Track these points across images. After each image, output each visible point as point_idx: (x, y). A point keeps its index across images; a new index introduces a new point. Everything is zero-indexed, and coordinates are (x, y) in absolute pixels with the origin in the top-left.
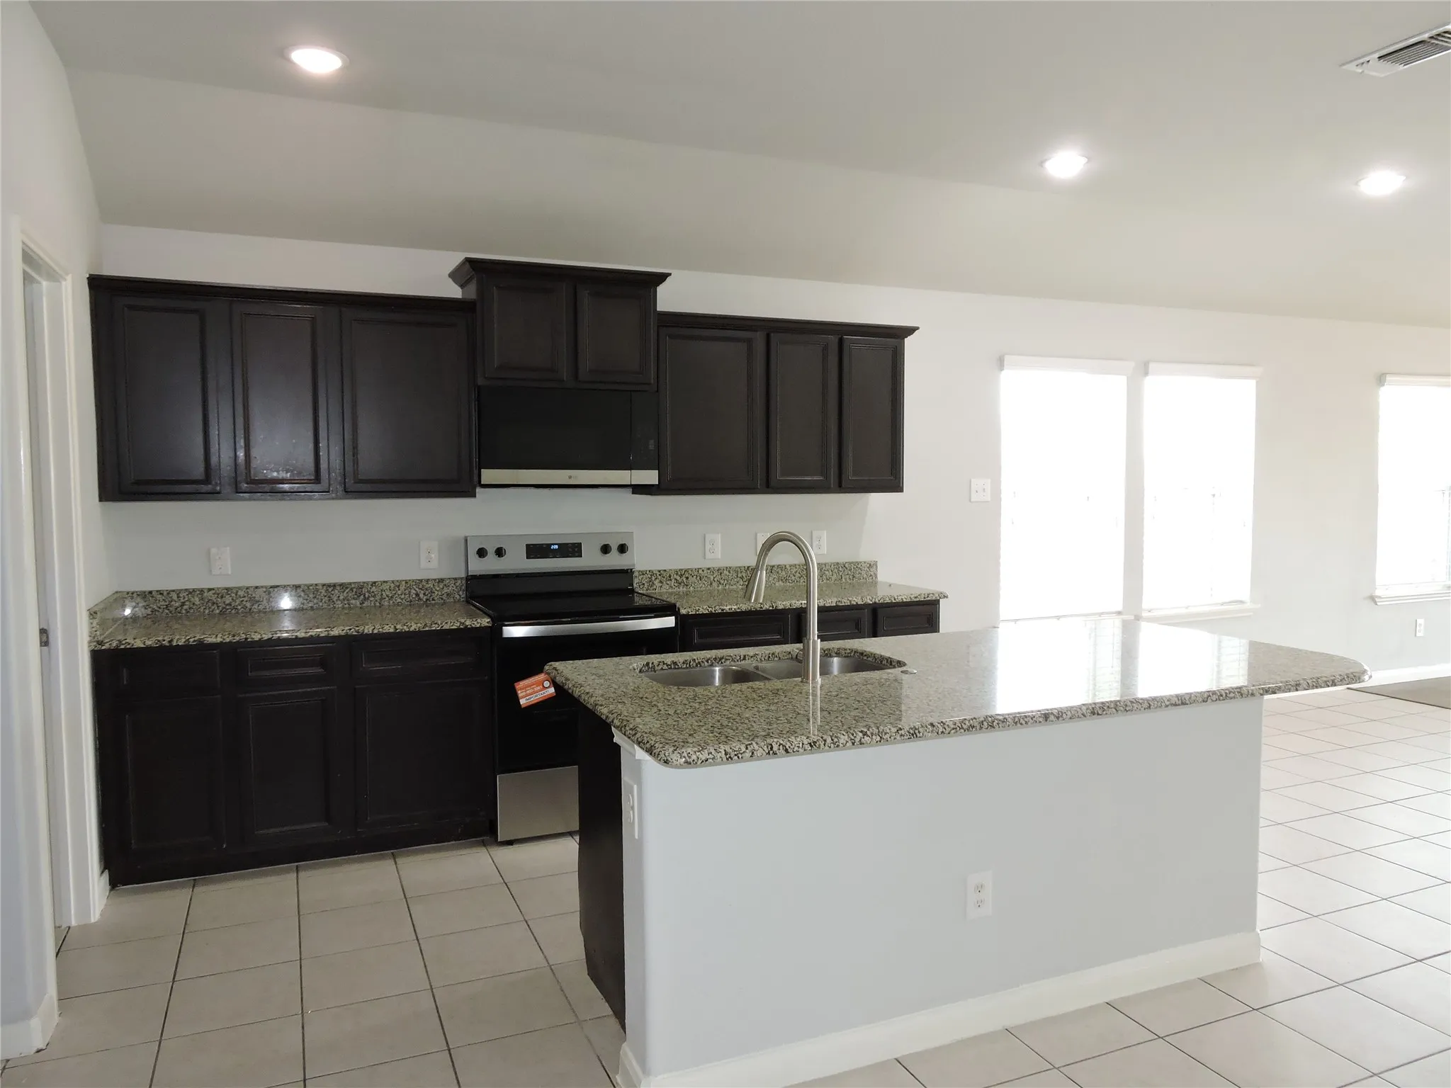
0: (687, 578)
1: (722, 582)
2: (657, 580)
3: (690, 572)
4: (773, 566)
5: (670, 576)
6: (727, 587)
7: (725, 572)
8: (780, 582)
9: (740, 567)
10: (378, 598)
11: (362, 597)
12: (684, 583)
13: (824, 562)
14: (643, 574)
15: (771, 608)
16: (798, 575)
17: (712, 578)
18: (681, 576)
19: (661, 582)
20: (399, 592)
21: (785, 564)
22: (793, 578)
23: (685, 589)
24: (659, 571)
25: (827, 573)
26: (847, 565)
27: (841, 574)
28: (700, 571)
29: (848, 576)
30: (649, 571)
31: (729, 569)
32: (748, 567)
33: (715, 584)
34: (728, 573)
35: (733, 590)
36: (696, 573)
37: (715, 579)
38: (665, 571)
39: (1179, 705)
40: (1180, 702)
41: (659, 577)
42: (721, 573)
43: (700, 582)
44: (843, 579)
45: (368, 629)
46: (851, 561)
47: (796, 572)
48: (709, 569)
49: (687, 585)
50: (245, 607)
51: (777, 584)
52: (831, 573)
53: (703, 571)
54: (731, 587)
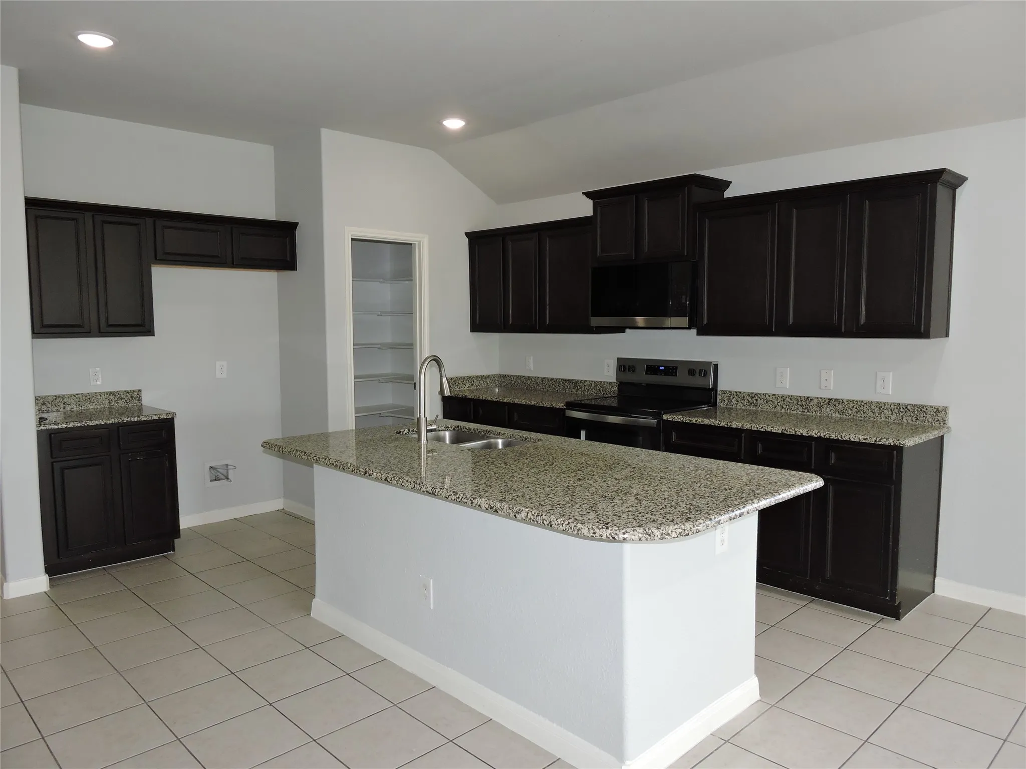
0: (757, 400)
1: (785, 407)
2: (735, 399)
3: (759, 396)
4: (831, 399)
5: (744, 397)
6: (789, 411)
7: (787, 399)
8: (837, 414)
9: (800, 397)
10: (583, 389)
11: (576, 388)
12: (754, 403)
13: (884, 401)
14: (725, 393)
15: (726, 426)
16: (855, 410)
17: (776, 402)
18: (752, 398)
19: (737, 401)
20: (592, 388)
21: (842, 398)
22: (850, 412)
23: (754, 408)
24: (736, 393)
25: (886, 411)
26: (909, 407)
27: (901, 414)
28: (767, 396)
29: (910, 418)
30: (729, 392)
31: (791, 397)
32: (808, 398)
33: (778, 408)
34: (789, 401)
35: (793, 415)
36: (764, 397)
37: (779, 404)
38: (740, 393)
39: (431, 494)
40: (432, 492)
41: (736, 397)
42: (784, 400)
43: (766, 404)
44: (904, 420)
45: (517, 401)
46: (913, 403)
47: (853, 407)
48: (774, 395)
49: (756, 406)
50: (534, 387)
51: (834, 415)
52: (890, 412)
53: (769, 396)
54: (792, 412)
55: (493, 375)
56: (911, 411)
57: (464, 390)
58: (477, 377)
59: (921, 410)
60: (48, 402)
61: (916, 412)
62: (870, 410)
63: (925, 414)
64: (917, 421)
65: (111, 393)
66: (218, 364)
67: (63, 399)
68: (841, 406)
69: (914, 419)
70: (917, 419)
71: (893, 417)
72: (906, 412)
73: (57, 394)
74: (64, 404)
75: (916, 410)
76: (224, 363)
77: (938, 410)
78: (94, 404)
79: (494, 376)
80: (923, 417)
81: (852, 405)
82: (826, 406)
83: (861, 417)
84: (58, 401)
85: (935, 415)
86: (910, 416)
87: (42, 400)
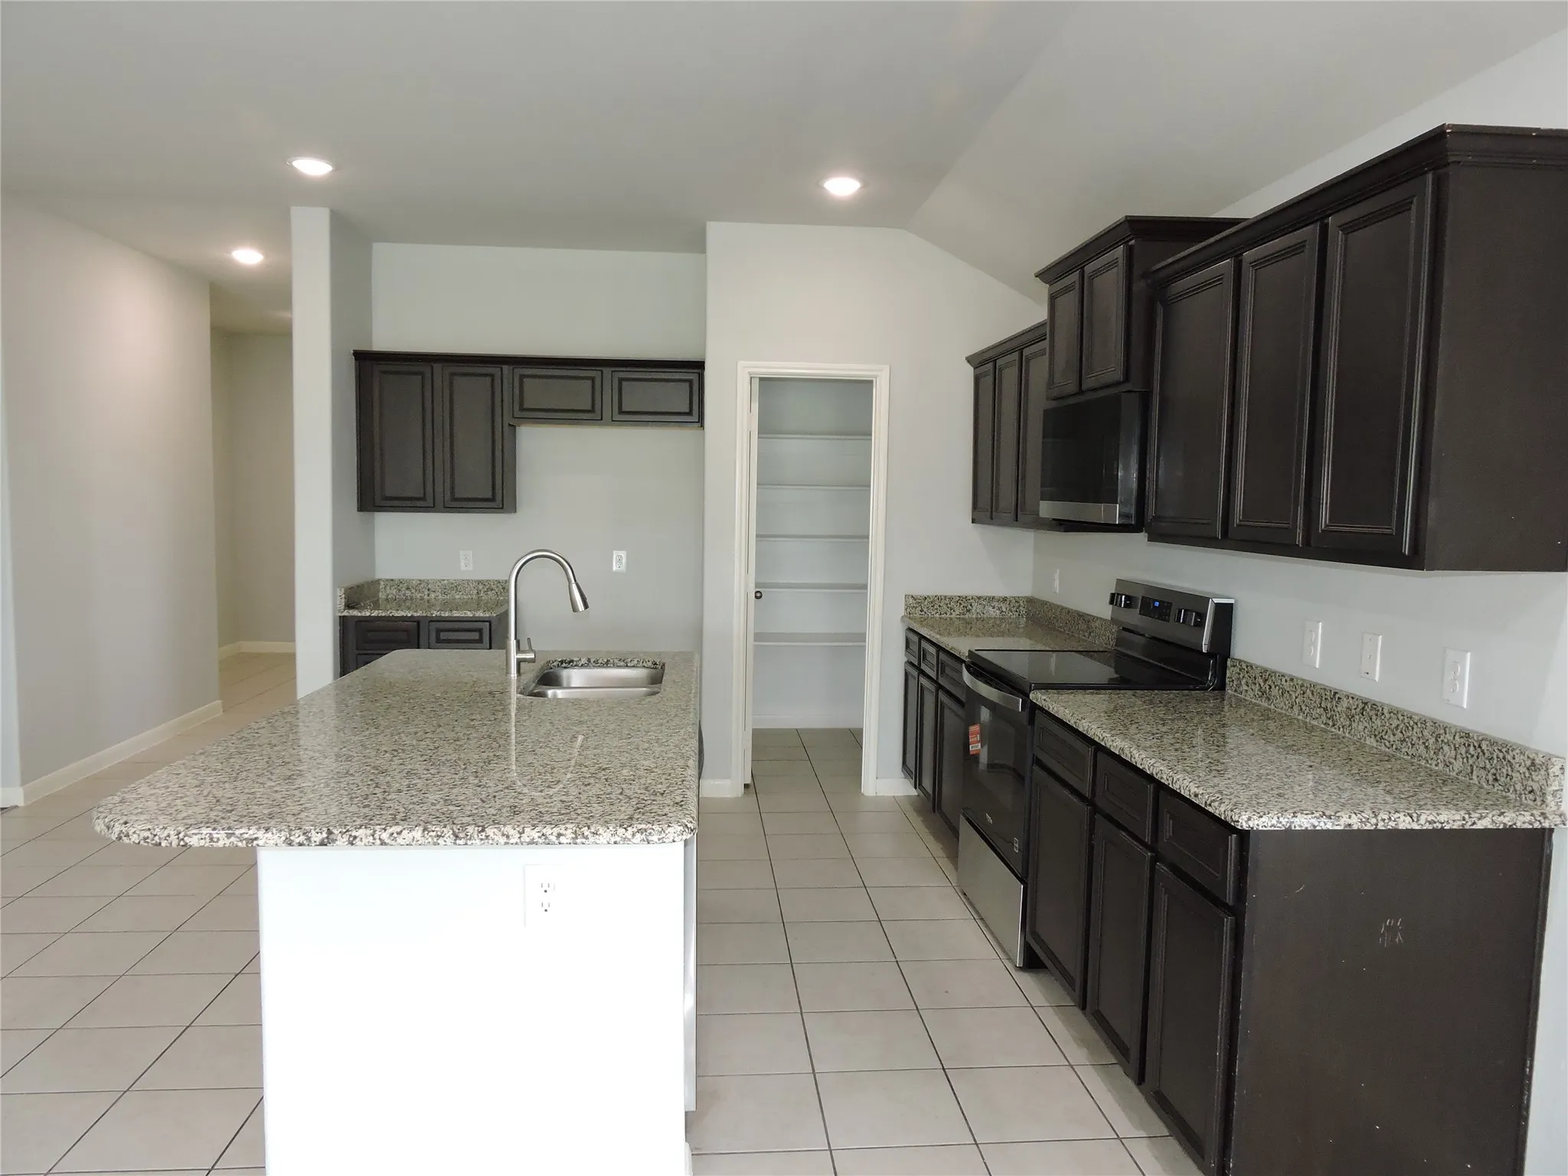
1: (1304, 708)
3: (1273, 678)
4: (1367, 702)
5: (1255, 678)
6: (1308, 719)
7: (1308, 691)
12: (1266, 693)
14: (1234, 665)
17: (1294, 696)
18: (1265, 680)
19: (1247, 684)
23: (1266, 705)
26: (1484, 746)
28: (1283, 680)
31: (1313, 688)
33: (1296, 710)
34: (1311, 696)
36: (1279, 682)
37: (1297, 701)
41: (1246, 675)
42: (1304, 693)
43: (1281, 698)
44: (1475, 776)
46: (1493, 737)
48: (1292, 680)
49: (1269, 700)
51: (1368, 741)
53: (1286, 681)
55: (1014, 598)
56: (1487, 755)
57: (951, 619)
58: (979, 598)
59: (1504, 758)
60: (413, 587)
61: (1495, 761)
62: (1421, 741)
63: (1509, 769)
64: (1496, 784)
65: (479, 582)
66: (615, 553)
67: (428, 584)
68: (1378, 722)
69: (1490, 778)
70: (1496, 780)
71: (1458, 765)
72: (1478, 758)
73: (422, 578)
74: (428, 590)
75: (1495, 757)
76: (623, 554)
77: (1533, 764)
78: (461, 593)
79: (1017, 600)
80: (1508, 775)
81: (1395, 723)
82: (1357, 717)
83: (1408, 754)
84: (422, 586)
85: (1527, 775)
86: (1484, 768)
87: (406, 585)
